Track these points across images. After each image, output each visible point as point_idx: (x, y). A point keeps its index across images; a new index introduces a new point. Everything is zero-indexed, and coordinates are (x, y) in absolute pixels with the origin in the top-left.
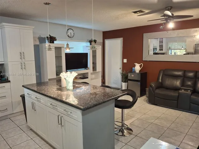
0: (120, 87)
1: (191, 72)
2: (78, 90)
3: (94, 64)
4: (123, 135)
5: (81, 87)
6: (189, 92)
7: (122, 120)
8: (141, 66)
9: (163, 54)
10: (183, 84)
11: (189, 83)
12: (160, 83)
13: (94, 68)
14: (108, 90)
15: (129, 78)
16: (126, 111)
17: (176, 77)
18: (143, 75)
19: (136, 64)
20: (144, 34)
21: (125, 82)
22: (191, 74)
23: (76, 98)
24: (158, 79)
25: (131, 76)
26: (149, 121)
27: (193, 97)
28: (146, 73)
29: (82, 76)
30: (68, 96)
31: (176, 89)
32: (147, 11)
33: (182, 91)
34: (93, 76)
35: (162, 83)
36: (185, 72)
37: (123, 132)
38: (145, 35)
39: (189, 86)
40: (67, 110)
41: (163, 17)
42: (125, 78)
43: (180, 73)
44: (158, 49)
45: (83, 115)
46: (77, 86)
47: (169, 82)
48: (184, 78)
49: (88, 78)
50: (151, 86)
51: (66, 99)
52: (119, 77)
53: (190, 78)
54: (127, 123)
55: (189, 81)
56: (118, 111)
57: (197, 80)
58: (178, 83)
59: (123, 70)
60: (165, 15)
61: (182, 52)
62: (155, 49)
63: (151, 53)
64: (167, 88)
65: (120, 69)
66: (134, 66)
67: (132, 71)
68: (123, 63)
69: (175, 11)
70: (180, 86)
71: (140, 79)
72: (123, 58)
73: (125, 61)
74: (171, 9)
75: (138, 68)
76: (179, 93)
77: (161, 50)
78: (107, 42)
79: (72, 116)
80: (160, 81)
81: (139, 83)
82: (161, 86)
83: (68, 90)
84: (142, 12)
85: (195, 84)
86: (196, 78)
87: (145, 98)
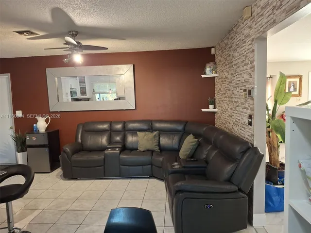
0: (14, 162)
1: (118, 122)
6: (117, 151)
7: (9, 222)
8: (47, 121)
9: (88, 100)
10: (110, 141)
11: (118, 138)
12: (79, 143)
15: (28, 143)
17: (101, 132)
18: (53, 135)
19: (39, 118)
20: (47, 69)
21: (22, 151)
22: (119, 126)
24: (77, 138)
25: (31, 139)
26: (62, 208)
27: (122, 156)
28: (58, 130)
31: (102, 149)
32: (41, 34)
33: (109, 151)
35: (82, 144)
36: (111, 123)
38: (49, 71)
39: (117, 142)
41: (67, 46)
43: (105, 126)
44: (79, 92)
47: (92, 141)
48: (111, 132)
50: (65, 152)
52: (12, 144)
53: (118, 132)
55: (118, 135)
57: (126, 133)
58: (104, 140)
59: (16, 131)
60: (67, 43)
61: (111, 97)
62: (73, 93)
64: (91, 150)
65: (11, 128)
66: (36, 121)
67: (33, 131)
68: (17, 120)
70: (107, 144)
71: (46, 143)
72: (15, 109)
73: (19, 114)
74: (76, 35)
75: (42, 124)
76: (105, 155)
80: (80, 140)
81: (47, 150)
82: (81, 149)
84: (32, 33)
85: (124, 139)
86: (125, 131)
87: (59, 171)
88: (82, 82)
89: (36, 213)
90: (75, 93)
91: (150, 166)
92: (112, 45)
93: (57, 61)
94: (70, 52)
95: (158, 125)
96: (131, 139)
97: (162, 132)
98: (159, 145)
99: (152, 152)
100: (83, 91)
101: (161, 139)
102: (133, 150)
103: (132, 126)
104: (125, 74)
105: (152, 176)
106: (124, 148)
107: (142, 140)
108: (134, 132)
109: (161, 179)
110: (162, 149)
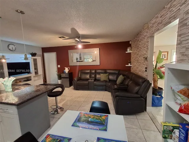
0: (57, 83)
1: (93, 70)
2: (16, 91)
4: (58, 113)
5: (20, 88)
6: (93, 80)
7: (56, 104)
8: (68, 69)
9: (82, 61)
10: (90, 77)
11: (93, 76)
12: (79, 77)
15: (62, 77)
16: (59, 98)
17: (87, 73)
18: (71, 74)
19: (66, 68)
20: (69, 51)
21: (60, 79)
22: (93, 71)
23: (16, 97)
24: (78, 75)
25: (63, 75)
26: (74, 100)
27: (95, 83)
28: (72, 72)
29: (26, 79)
30: (7, 97)
31: (87, 80)
32: (67, 38)
33: (90, 80)
34: (36, 78)
35: (80, 77)
36: (91, 70)
37: (57, 111)
39: (93, 77)
41: (76, 42)
42: (60, 77)
43: (89, 71)
44: (79, 59)
46: (16, 87)
47: (84, 76)
48: (91, 73)
49: (31, 80)
50: (74, 80)
51: (6, 99)
52: (56, 77)
53: (93, 73)
54: (60, 105)
58: (88, 76)
59: (58, 72)
60: (76, 41)
61: (90, 60)
62: (77, 59)
63: (75, 61)
64: (83, 80)
65: (56, 71)
66: (65, 69)
67: (63, 72)
68: (58, 68)
69: (82, 39)
71: (68, 77)
72: (58, 64)
73: (59, 66)
75: (67, 70)
76: (89, 82)
77: (81, 59)
78: (46, 55)
81: (68, 79)
82: (80, 79)
83: (7, 92)
84: (64, 38)
85: (95, 76)
86: (96, 73)
87: (72, 87)
88: (80, 55)
89: (65, 101)
90: (78, 59)
91: (105, 87)
92: (92, 41)
93: (72, 48)
94: (77, 44)
95: (108, 71)
96: (98, 76)
97: (110, 74)
98: (109, 79)
99: (106, 81)
101: (109, 76)
102: (99, 80)
103: (98, 71)
104: (96, 51)
105: (106, 90)
106: (96, 80)
107: (102, 77)
108: (99, 73)
109: (110, 92)
110: (110, 80)
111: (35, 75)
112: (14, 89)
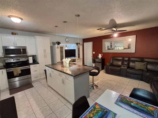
1: (126, 57)
2: (71, 67)
3: (79, 54)
4: (93, 89)
6: (126, 68)
7: (93, 81)
8: (101, 55)
9: (113, 49)
10: (122, 64)
11: (126, 63)
12: (111, 63)
13: (79, 57)
14: (86, 67)
16: (95, 77)
17: (119, 60)
18: (103, 59)
19: (99, 54)
20: (103, 40)
21: (94, 63)
22: (127, 59)
23: (71, 71)
24: (110, 61)
25: (97, 60)
26: (106, 82)
27: (128, 70)
29: (73, 61)
30: (66, 70)
31: (119, 66)
32: (104, 29)
34: (78, 60)
36: (123, 58)
37: (93, 87)
39: (126, 65)
40: (66, 76)
41: (112, 31)
42: (94, 61)
43: (121, 58)
45: (74, 79)
46: (71, 65)
47: (115, 63)
48: (123, 61)
49: (76, 61)
50: (107, 65)
51: (66, 71)
52: (91, 61)
53: (126, 61)
54: (96, 83)
55: (126, 62)
56: (91, 77)
57: (130, 61)
58: (120, 63)
59: (93, 57)
60: (113, 30)
62: (108, 47)
63: (107, 49)
64: (115, 66)
66: (99, 55)
67: (97, 58)
68: (93, 54)
69: (118, 28)
70: (121, 65)
71: (101, 62)
72: (93, 51)
73: (94, 53)
74: (115, 27)
75: (100, 56)
76: (121, 68)
77: (111, 47)
78: (85, 44)
79: (69, 79)
80: (111, 62)
81: (101, 64)
82: (112, 65)
83: (66, 67)
84: (102, 29)
85: (129, 64)
86: (129, 61)
87: (104, 70)
88: (111, 43)
91: (141, 76)
93: (107, 37)
94: (113, 33)
95: (147, 60)
96: (131, 64)
97: (148, 63)
98: (147, 68)
99: (143, 70)
100: (111, 46)
101: (148, 66)
102: (132, 68)
103: (132, 59)
104: (131, 40)
105: (141, 80)
106: (129, 67)
107: (138, 65)
108: (134, 61)
110: (148, 70)
111: (78, 58)
112: (70, 66)
